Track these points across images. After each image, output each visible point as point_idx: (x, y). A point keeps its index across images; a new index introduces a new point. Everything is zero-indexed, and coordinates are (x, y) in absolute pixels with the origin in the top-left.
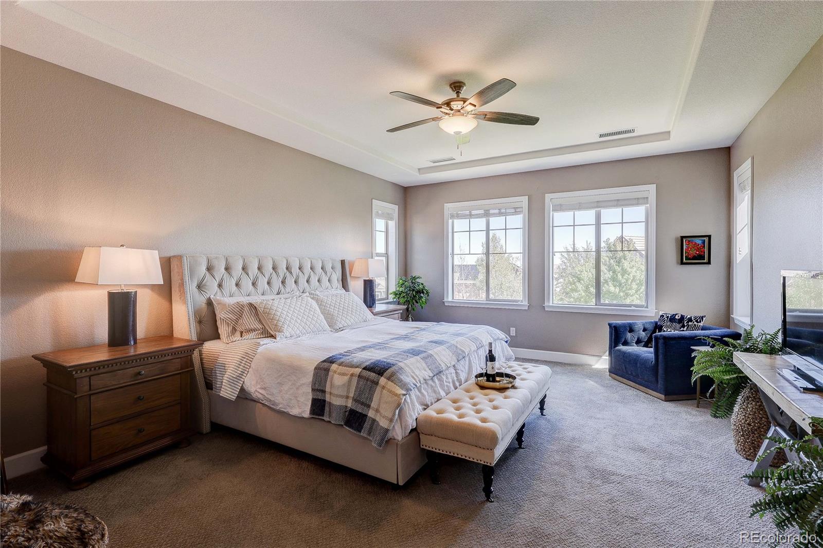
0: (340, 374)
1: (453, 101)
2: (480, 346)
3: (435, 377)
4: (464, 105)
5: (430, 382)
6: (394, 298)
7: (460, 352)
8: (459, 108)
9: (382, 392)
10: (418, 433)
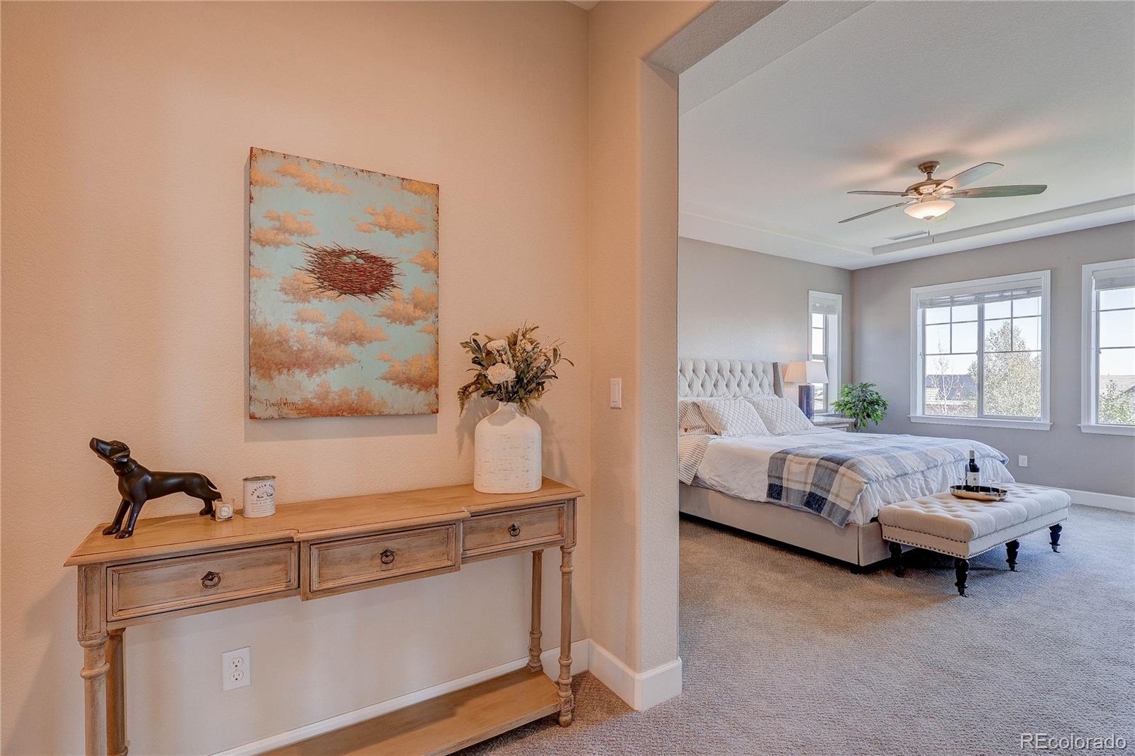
0: (796, 463)
1: (922, 186)
2: (959, 458)
3: (899, 478)
4: (937, 189)
5: (893, 481)
6: (836, 410)
7: (930, 459)
8: (931, 191)
9: (842, 479)
10: (881, 525)
